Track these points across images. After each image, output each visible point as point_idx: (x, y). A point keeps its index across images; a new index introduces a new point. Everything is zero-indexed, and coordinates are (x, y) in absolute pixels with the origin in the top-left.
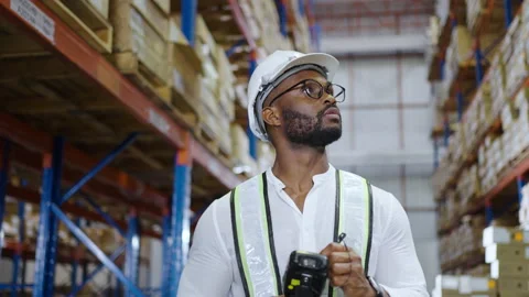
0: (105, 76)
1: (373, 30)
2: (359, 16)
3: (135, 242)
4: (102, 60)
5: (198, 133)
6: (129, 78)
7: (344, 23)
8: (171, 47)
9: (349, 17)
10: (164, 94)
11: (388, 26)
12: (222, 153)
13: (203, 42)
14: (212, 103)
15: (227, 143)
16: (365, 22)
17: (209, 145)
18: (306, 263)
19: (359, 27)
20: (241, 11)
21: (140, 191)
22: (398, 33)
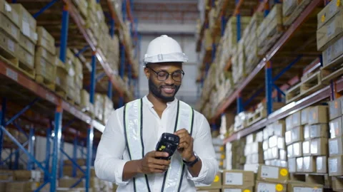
0: (32, 87)
1: (170, 21)
2: (162, 11)
3: (33, 138)
4: (31, 82)
5: (66, 99)
6: (40, 85)
7: (153, 15)
8: (56, 68)
9: (156, 11)
10: (52, 87)
11: (177, 19)
12: (76, 104)
13: (69, 59)
14: (72, 84)
15: (78, 99)
16: (165, 15)
17: (70, 102)
18: (170, 138)
19: (161, 19)
20: (88, 36)
21: (38, 118)
22: (182, 23)
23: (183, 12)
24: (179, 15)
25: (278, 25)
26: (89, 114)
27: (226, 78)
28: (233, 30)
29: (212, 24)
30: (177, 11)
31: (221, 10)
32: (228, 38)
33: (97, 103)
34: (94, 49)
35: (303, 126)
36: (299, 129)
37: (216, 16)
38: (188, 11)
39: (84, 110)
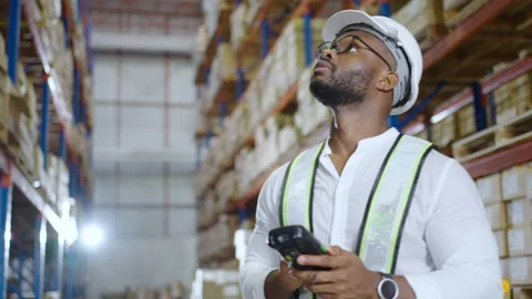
1: (144, 29)
7: (114, 18)
8: (7, 99)
9: (119, 12)
12: (29, 172)
13: (21, 84)
15: (32, 164)
16: (135, 19)
17: (22, 168)
19: (129, 25)
22: (167, 33)
23: (168, 15)
24: (161, 20)
25: (430, 26)
26: (41, 191)
27: (281, 126)
28: (297, 42)
29: (238, 33)
30: (157, 13)
31: (260, 10)
32: (285, 55)
33: (52, 171)
34: (47, 69)
35: (507, 203)
36: (498, 207)
37: (249, 19)
38: (176, 14)
39: (37, 184)
